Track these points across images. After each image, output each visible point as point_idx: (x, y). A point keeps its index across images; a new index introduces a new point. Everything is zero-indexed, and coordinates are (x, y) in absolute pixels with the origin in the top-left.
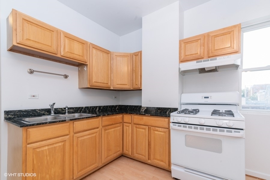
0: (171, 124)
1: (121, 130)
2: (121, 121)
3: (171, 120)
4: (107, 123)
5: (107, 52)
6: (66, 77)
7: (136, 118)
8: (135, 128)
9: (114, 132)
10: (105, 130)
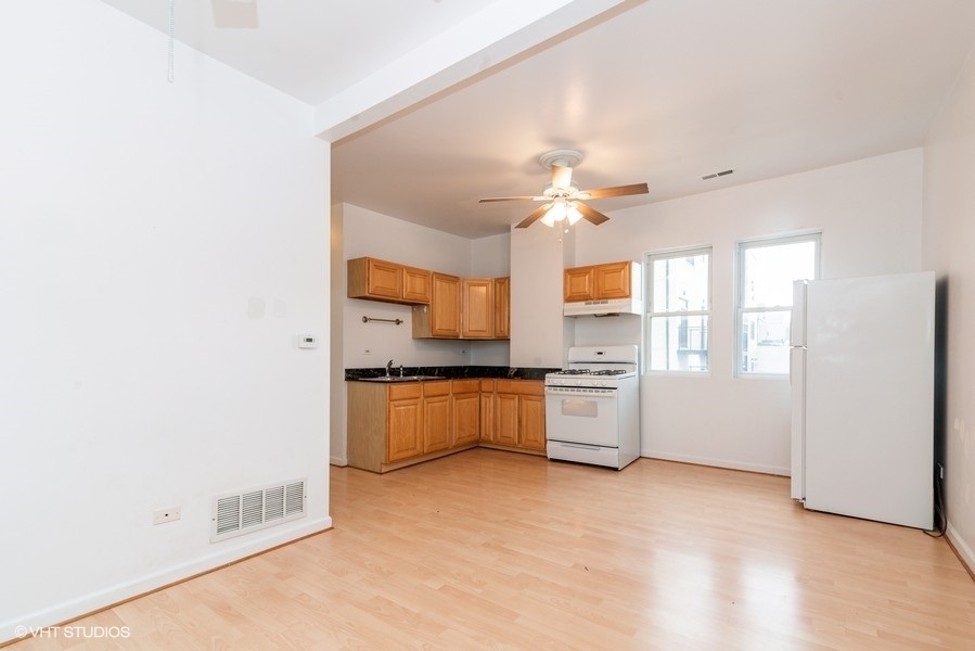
0: (546, 388)
1: (478, 403)
2: (477, 389)
3: (547, 383)
4: (458, 390)
5: (454, 279)
6: (398, 322)
7: (500, 383)
8: (499, 399)
9: (469, 404)
10: (457, 399)
